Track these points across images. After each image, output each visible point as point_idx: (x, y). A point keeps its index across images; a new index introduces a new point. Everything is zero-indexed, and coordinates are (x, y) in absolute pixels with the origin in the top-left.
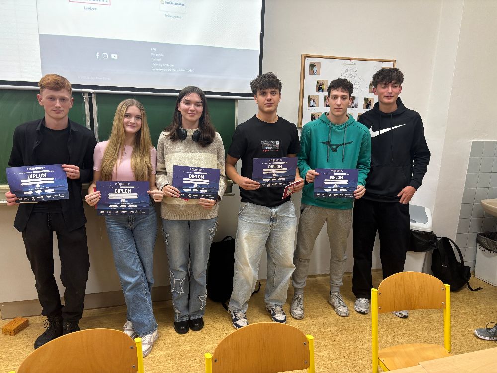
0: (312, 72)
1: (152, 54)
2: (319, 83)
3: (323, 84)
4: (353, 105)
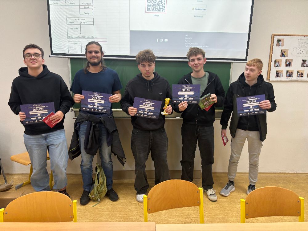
0: (278, 45)
2: (283, 51)
3: (285, 52)
4: (305, 65)
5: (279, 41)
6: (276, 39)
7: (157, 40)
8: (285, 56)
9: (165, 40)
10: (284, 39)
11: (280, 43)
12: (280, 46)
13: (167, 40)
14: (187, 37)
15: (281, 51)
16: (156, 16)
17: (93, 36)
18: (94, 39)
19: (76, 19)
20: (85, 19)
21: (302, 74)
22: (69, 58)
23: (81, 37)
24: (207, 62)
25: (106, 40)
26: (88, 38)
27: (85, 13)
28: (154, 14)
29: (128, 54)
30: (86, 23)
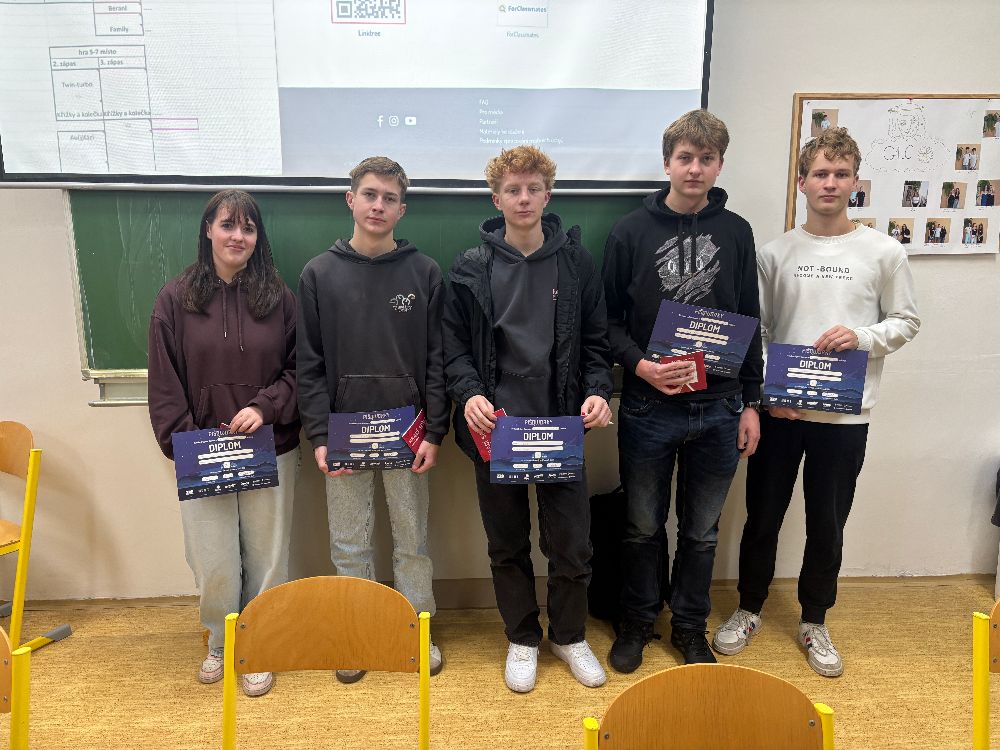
0: (818, 130)
1: (481, 111)
4: (916, 200)
6: (809, 109)
7: (380, 121)
10: (836, 111)
11: (825, 123)
14: (484, 107)
16: (370, 34)
17: (148, 110)
18: (150, 119)
19: (82, 49)
20: (113, 48)
21: (906, 231)
22: (63, 188)
23: (104, 114)
25: (193, 125)
26: (128, 116)
27: (115, 30)
28: (366, 28)
29: (278, 173)
30: (119, 63)
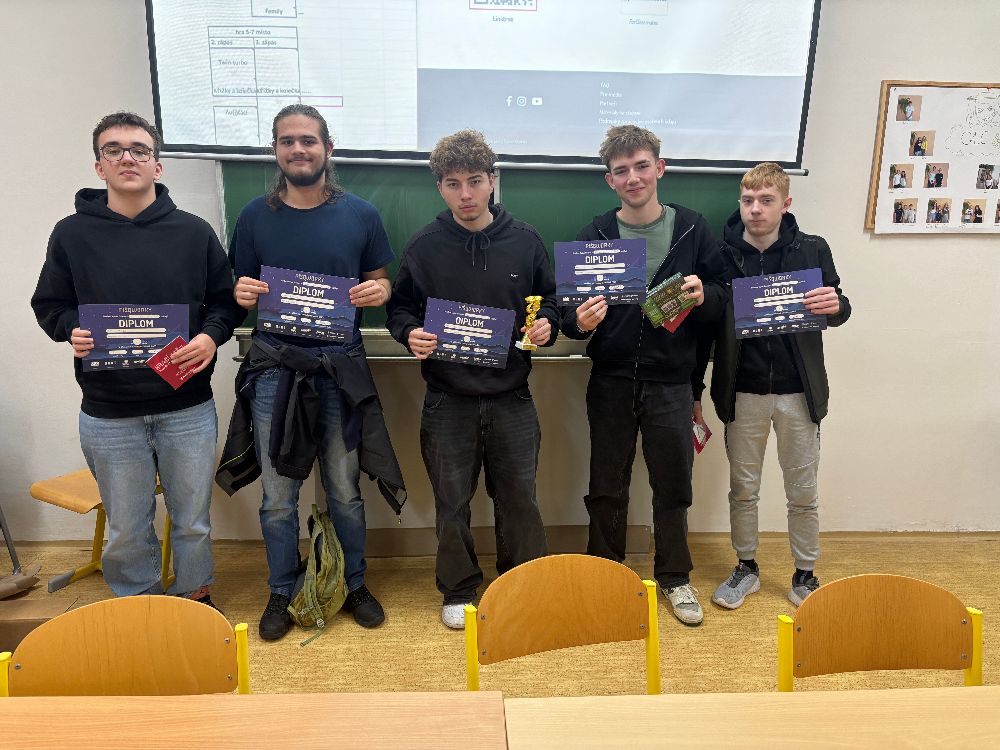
0: (903, 115)
1: (602, 93)
2: (917, 137)
3: (924, 140)
4: (989, 182)
5: (904, 103)
6: (895, 95)
7: (509, 101)
8: (923, 154)
9: (534, 100)
10: (919, 98)
11: (910, 109)
12: (907, 119)
13: (540, 100)
14: (605, 90)
15: (913, 136)
16: (504, 19)
17: (298, 89)
18: (299, 97)
19: (239, 29)
20: (268, 29)
21: (978, 211)
22: (217, 160)
23: (257, 91)
24: (667, 174)
25: (338, 102)
26: (280, 93)
27: (270, 11)
28: (500, 14)
29: (413, 148)
30: (273, 43)
